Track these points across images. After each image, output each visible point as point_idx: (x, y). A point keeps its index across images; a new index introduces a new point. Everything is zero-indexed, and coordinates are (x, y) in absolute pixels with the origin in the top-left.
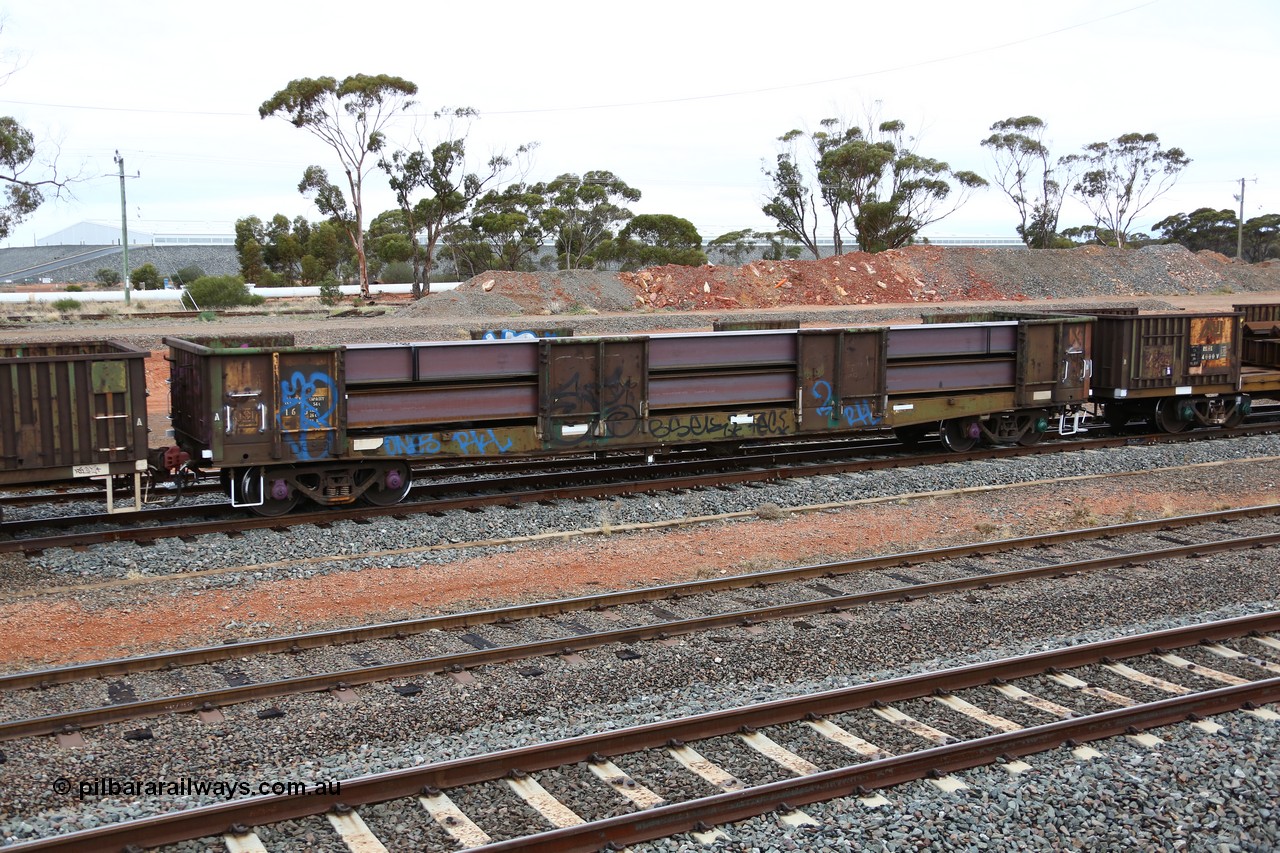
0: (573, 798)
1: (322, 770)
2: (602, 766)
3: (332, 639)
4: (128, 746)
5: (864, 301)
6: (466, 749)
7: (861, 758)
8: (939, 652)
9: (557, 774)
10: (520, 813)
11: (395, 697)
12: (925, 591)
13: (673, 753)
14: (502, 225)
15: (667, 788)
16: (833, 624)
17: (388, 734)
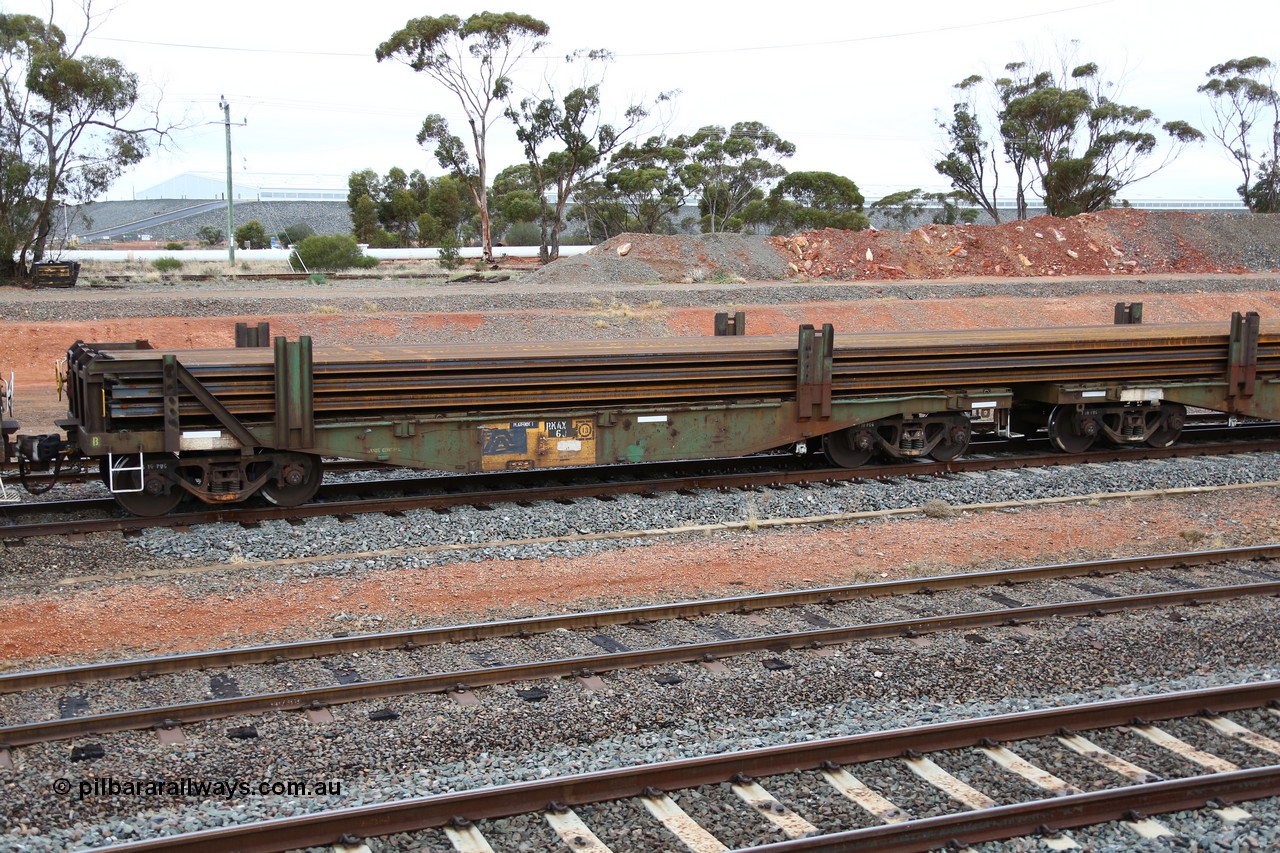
0: (715, 822)
1: (438, 778)
2: (747, 787)
3: (449, 635)
4: (231, 744)
5: (1050, 272)
6: (595, 762)
7: (1044, 793)
8: (1135, 676)
9: (697, 795)
10: (656, 836)
11: (518, 702)
12: (1119, 606)
13: (827, 777)
14: (638, 182)
15: (821, 816)
16: (1010, 638)
17: (511, 743)
